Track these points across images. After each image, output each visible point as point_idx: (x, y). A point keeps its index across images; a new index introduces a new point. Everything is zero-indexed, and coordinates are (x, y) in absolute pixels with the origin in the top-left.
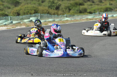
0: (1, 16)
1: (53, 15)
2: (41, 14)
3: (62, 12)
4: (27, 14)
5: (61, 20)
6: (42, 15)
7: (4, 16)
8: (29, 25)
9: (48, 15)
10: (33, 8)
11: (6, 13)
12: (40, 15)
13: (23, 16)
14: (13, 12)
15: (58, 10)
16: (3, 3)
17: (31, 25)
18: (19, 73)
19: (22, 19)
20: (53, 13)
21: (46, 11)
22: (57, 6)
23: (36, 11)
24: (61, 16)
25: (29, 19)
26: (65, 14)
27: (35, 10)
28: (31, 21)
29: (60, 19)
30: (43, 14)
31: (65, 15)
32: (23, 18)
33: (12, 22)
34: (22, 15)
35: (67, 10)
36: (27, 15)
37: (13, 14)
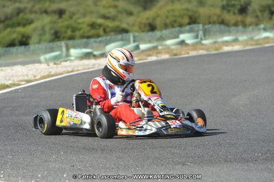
0: (112, 33)
1: (233, 28)
2: (204, 24)
3: (254, 20)
4: (173, 27)
5: (252, 39)
6: (206, 27)
7: (120, 33)
8: (178, 52)
9: (222, 27)
10: (185, 12)
11: (124, 26)
12: (203, 27)
13: (164, 32)
14: (141, 23)
15: (244, 15)
16: (117, 3)
17: (183, 52)
18: (157, 166)
19: (162, 39)
20: (233, 21)
21: (215, 18)
22: (241, 6)
23: (193, 19)
24: (253, 29)
25: (178, 37)
26: (260, 24)
27: (190, 18)
28: (182, 43)
29: (250, 36)
30: (210, 26)
31: (262, 26)
32: (164, 36)
33: (137, 47)
34: (161, 30)
35: (267, 14)
36: (173, 29)
37: (140, 28)
